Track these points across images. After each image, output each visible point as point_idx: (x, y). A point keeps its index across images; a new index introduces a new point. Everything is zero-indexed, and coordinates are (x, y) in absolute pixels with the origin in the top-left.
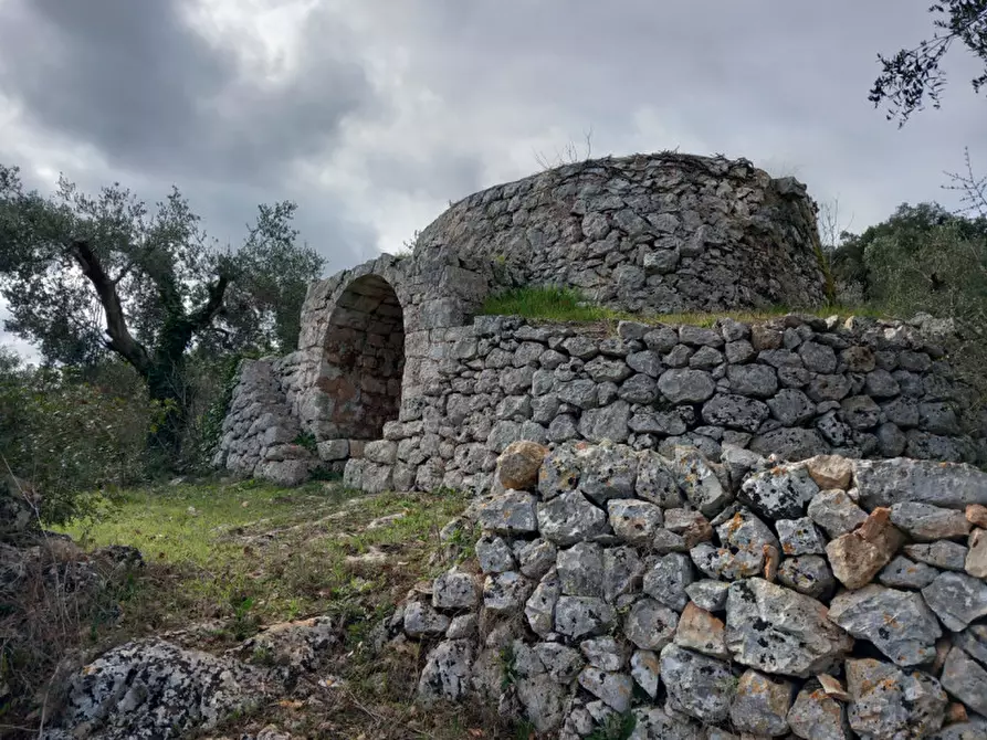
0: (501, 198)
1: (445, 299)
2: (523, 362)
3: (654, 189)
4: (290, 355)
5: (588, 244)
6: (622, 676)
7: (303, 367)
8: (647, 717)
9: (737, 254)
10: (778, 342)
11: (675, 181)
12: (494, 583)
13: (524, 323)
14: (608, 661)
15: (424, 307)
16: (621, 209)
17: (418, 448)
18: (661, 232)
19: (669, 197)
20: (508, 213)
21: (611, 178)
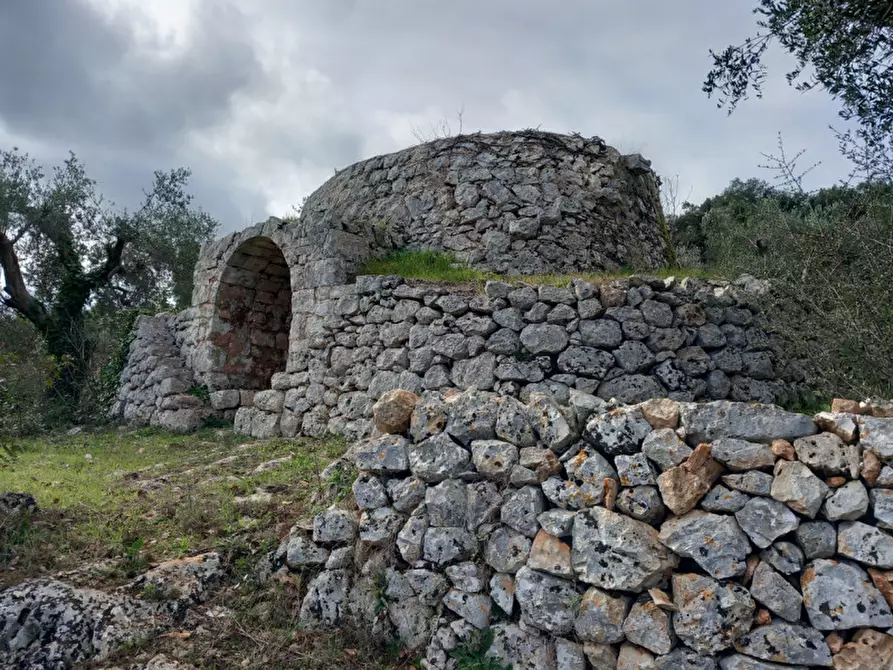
0: (382, 168)
1: (329, 260)
2: (401, 318)
3: (518, 163)
4: (185, 311)
5: (460, 212)
6: (482, 596)
7: (196, 322)
8: (503, 632)
9: (590, 222)
10: (622, 300)
11: (536, 157)
12: (369, 518)
13: (402, 282)
14: (470, 584)
15: (309, 267)
16: (489, 180)
17: (304, 397)
18: (524, 201)
19: (531, 170)
20: (388, 181)
21: (480, 153)
